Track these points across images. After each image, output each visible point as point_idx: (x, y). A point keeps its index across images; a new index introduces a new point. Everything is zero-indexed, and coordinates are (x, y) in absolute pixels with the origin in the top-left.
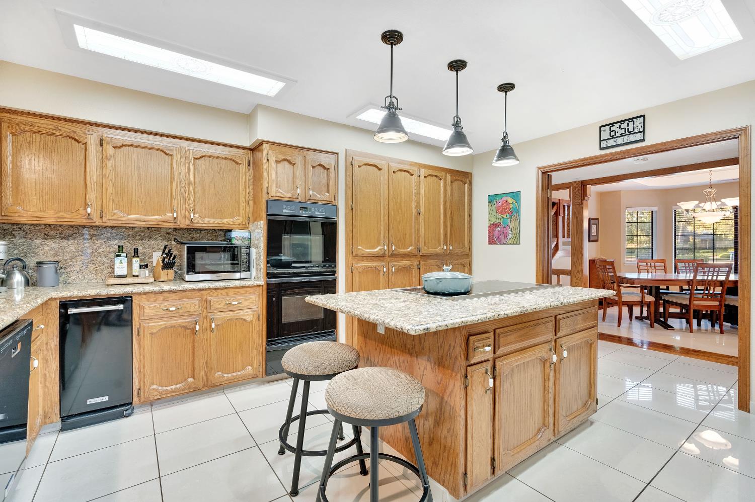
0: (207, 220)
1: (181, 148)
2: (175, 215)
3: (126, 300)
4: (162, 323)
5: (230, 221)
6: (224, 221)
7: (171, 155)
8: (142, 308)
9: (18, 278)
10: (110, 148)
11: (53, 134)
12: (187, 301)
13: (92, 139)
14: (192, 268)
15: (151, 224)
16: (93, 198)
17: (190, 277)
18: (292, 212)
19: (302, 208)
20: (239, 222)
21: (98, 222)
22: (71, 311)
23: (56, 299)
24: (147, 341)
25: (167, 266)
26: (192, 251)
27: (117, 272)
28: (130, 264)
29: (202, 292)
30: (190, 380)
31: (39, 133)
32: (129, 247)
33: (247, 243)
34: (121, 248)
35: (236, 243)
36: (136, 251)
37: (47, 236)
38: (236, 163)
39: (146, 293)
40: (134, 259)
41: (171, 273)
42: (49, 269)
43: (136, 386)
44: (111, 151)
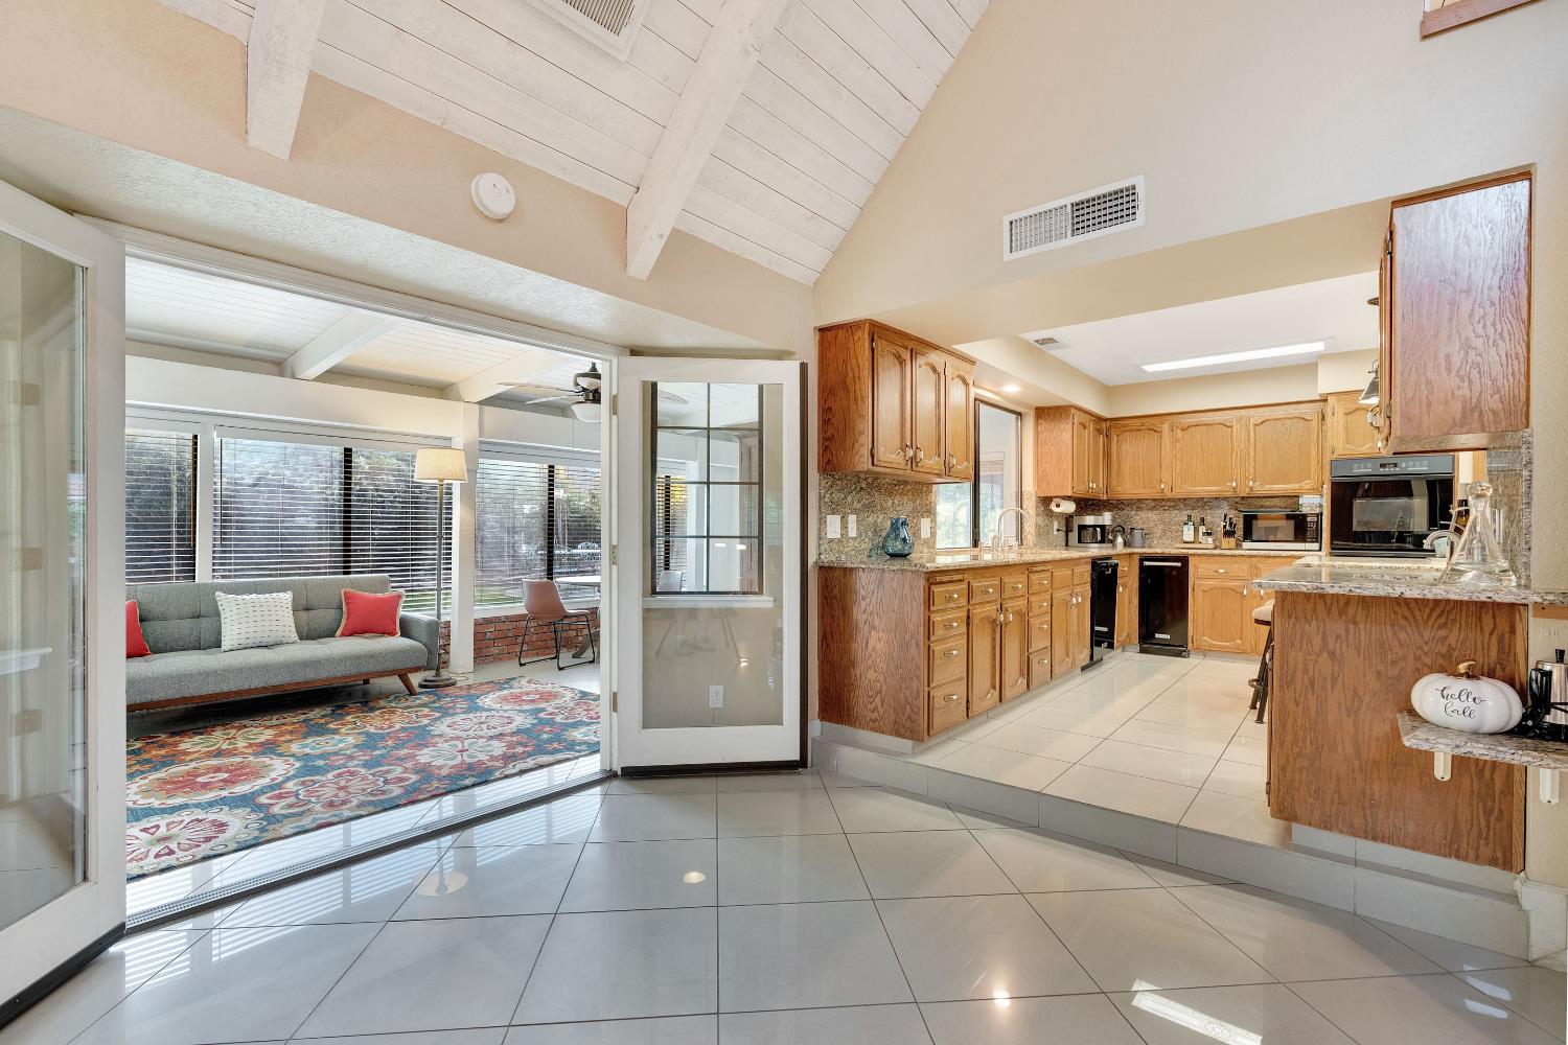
0: (1268, 487)
1: (1241, 417)
2: (1234, 484)
3: (1184, 560)
4: (1212, 583)
5: (1296, 486)
6: (1289, 486)
7: (1231, 427)
8: (1196, 567)
9: (1120, 540)
10: (1179, 431)
11: (1140, 430)
12: (1236, 566)
13: (1166, 427)
14: (1248, 535)
15: (1215, 495)
16: (1166, 476)
17: (1247, 545)
18: (1369, 471)
19: (1383, 466)
20: (1308, 487)
21: (1170, 495)
22: (1147, 563)
23: (1137, 553)
24: (1200, 596)
25: (1229, 534)
26: (1249, 521)
27: (1186, 538)
28: (1196, 531)
29: (1253, 559)
30: (1238, 641)
31: (1131, 430)
32: (1196, 515)
33: (1317, 511)
34: (1189, 517)
35: (1305, 510)
36: (1203, 520)
37: (1139, 509)
38: (1306, 420)
39: (1199, 555)
40: (1201, 527)
41: (1232, 541)
42: (1137, 533)
43: (1190, 633)
44: (1179, 433)
